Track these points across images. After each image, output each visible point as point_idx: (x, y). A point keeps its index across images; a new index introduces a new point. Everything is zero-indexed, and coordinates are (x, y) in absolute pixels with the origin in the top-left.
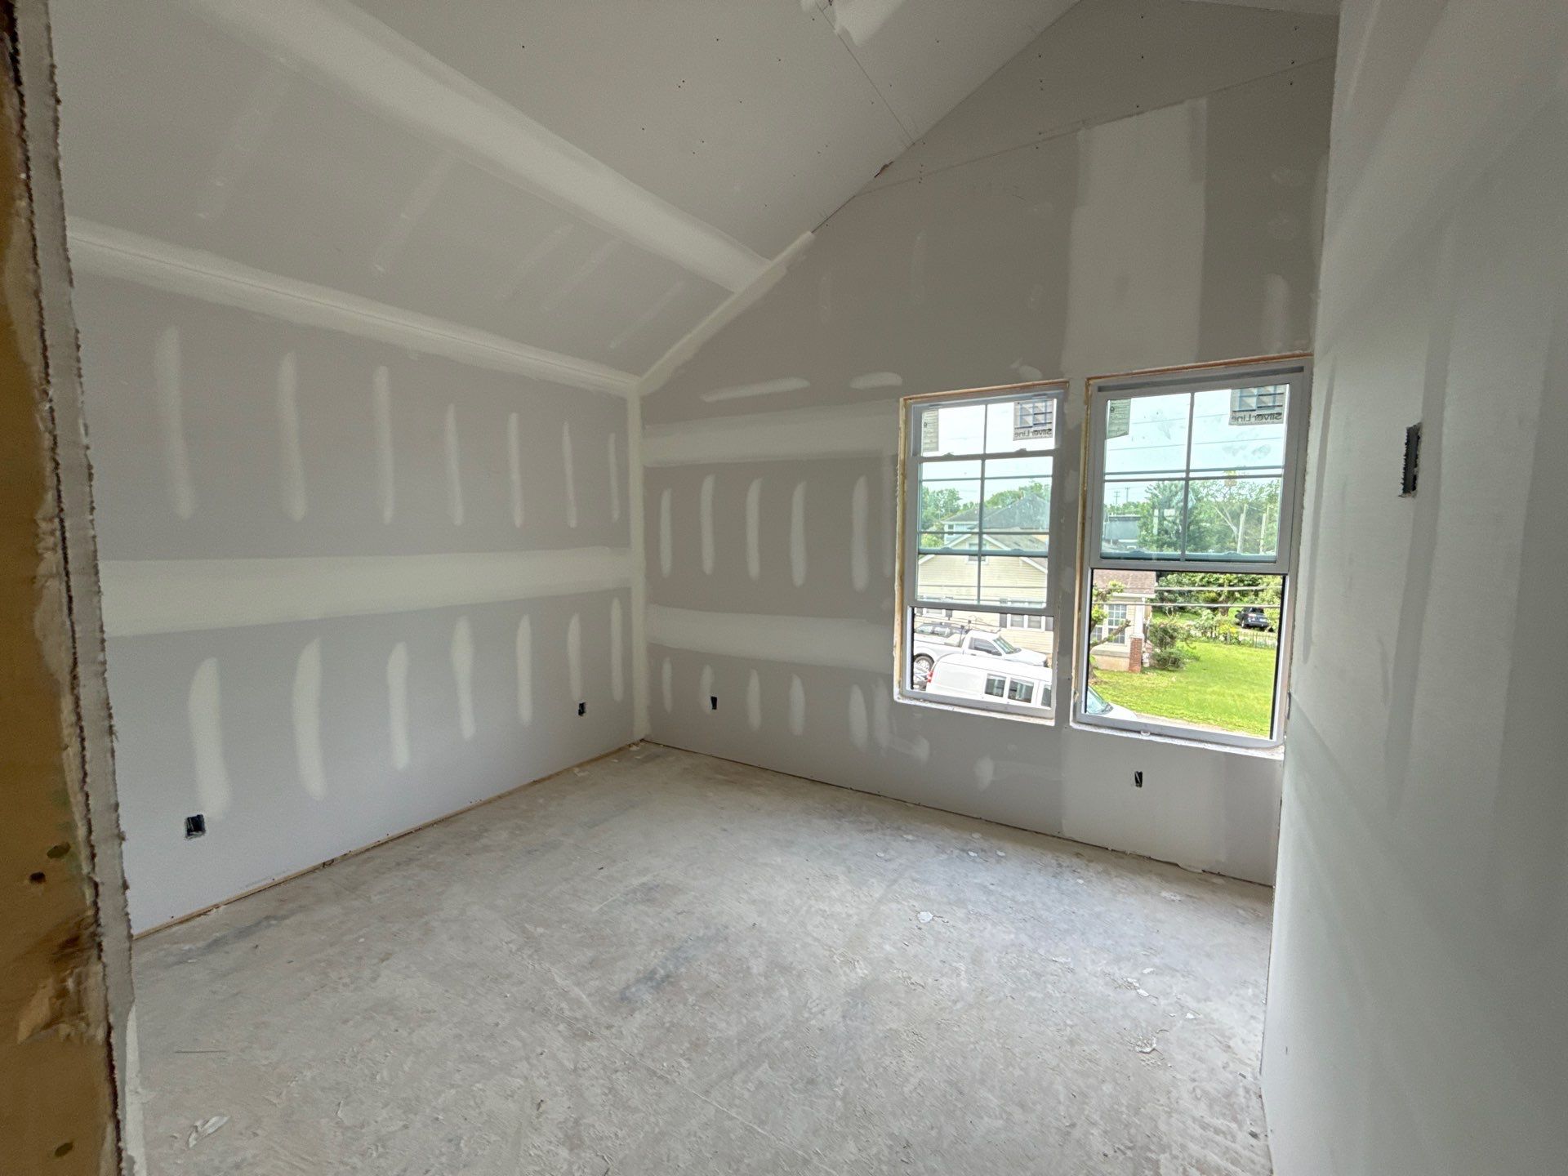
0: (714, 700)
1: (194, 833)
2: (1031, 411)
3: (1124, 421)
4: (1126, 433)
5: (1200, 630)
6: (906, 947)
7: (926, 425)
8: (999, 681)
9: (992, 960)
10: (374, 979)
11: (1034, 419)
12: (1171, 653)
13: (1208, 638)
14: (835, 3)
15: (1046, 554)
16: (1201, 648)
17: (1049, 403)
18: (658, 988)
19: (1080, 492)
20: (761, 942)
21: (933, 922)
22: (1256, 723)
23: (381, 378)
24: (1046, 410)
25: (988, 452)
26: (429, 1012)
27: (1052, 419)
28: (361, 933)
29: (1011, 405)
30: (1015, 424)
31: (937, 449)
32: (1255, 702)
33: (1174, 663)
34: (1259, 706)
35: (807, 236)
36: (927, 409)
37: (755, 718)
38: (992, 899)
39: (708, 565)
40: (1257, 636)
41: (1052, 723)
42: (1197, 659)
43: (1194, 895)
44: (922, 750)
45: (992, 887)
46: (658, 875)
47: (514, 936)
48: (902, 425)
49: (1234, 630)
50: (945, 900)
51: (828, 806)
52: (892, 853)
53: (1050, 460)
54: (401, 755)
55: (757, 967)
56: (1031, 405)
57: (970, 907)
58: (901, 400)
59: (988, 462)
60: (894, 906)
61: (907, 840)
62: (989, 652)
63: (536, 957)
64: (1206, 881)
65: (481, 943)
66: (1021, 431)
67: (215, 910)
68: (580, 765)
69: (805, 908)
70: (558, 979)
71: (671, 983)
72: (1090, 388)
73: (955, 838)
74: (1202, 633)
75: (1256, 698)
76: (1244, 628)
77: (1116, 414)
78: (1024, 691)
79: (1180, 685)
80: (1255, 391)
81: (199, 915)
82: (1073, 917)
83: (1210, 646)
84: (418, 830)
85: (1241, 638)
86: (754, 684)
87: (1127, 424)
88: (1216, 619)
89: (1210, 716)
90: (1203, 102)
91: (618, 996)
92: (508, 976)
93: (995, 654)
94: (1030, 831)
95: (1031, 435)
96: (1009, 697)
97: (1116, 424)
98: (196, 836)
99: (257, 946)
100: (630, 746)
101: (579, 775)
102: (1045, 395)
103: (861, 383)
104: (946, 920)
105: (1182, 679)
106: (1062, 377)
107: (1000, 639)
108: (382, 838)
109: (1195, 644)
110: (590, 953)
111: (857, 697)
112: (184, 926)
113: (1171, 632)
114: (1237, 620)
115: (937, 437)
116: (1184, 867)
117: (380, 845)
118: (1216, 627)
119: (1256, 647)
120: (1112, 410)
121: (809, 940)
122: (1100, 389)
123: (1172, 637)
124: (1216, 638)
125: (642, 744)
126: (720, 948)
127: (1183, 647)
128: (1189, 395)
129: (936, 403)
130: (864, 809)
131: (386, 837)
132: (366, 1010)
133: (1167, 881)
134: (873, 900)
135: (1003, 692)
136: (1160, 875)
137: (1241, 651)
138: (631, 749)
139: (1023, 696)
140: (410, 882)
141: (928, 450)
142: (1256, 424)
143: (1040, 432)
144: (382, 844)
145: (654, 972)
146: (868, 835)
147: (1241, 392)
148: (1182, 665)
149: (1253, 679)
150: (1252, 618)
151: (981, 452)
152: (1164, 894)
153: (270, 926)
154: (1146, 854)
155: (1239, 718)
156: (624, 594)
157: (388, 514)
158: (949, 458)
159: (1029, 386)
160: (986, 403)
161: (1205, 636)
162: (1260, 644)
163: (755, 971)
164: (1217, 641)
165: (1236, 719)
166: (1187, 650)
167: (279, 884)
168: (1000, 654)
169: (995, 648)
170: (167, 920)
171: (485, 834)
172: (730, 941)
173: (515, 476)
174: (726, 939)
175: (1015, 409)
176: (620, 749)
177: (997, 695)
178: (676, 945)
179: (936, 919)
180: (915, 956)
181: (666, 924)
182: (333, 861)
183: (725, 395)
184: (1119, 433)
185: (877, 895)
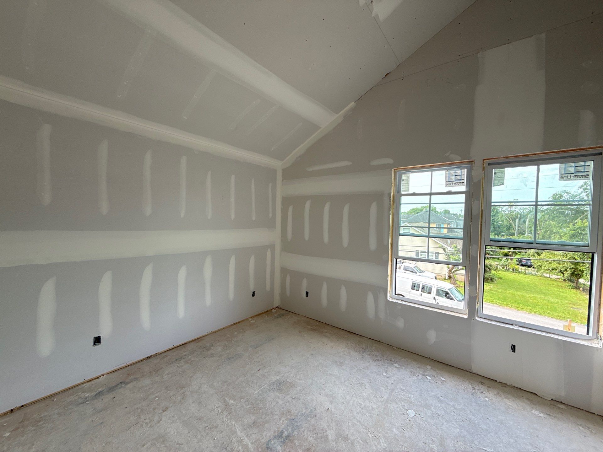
0: (307, 293)
1: (97, 343)
2: (454, 174)
3: (502, 178)
4: (503, 184)
5: (502, 266)
6: (404, 431)
7: (403, 181)
8: (417, 284)
9: (450, 445)
10: (159, 422)
11: (455, 178)
12: (490, 276)
13: (505, 270)
14: (374, 2)
15: (462, 238)
16: (502, 274)
17: (463, 171)
18: (284, 442)
19: (480, 211)
20: (332, 420)
21: (415, 416)
22: (530, 308)
23: (184, 160)
24: (461, 174)
25: (433, 192)
26: (180, 444)
27: (464, 178)
28: (157, 395)
29: (444, 172)
30: (446, 180)
31: (408, 190)
32: (529, 299)
33: (491, 280)
34: (531, 300)
35: (352, 104)
36: (404, 173)
37: (324, 301)
38: (443, 405)
39: (307, 237)
40: (527, 269)
41: (466, 317)
42: (501, 278)
43: (552, 414)
44: (400, 323)
45: (442, 398)
46: (284, 376)
47: (220, 404)
48: (393, 181)
49: (517, 267)
50: (419, 403)
51: (357, 345)
52: (390, 373)
53: (464, 196)
54: (181, 312)
55: (331, 435)
56: (454, 172)
57: (433, 410)
58: (393, 169)
59: (432, 196)
60: (395, 405)
61: (396, 367)
62: (412, 272)
63: (229, 417)
64: (555, 406)
65: (206, 406)
66: (449, 183)
67: (102, 376)
68: (251, 317)
69: (351, 402)
70: (239, 432)
71: (290, 440)
72: (485, 164)
73: (419, 368)
74: (502, 268)
75: (530, 296)
76: (521, 266)
77: (497, 175)
78: (428, 289)
79: (494, 289)
80: (573, 164)
81: (95, 379)
82: (488, 421)
83: (506, 273)
84: (186, 343)
85: (520, 270)
86: (325, 287)
87: (504, 180)
88: (508, 262)
89: (509, 304)
90: (543, 35)
91: (265, 445)
92: (217, 427)
93: (414, 273)
94: (455, 367)
95: (454, 185)
96: (422, 291)
97: (497, 180)
98: (97, 345)
99: (114, 398)
100: (272, 309)
101: (251, 322)
102: (461, 167)
103: (375, 163)
104: (422, 417)
105: (495, 287)
106: (471, 159)
107: (416, 266)
108: (171, 347)
109: (500, 272)
110: (253, 418)
111: (370, 298)
112: (89, 383)
113: (489, 267)
114: (518, 263)
115: (409, 185)
116: (541, 396)
117: (170, 350)
118: (508, 265)
119: (527, 274)
120: (495, 173)
121: (355, 422)
122: (489, 164)
123: (489, 269)
124: (509, 270)
125: (277, 309)
126: (313, 421)
127: (494, 273)
128: (536, 167)
129: (408, 171)
130: (374, 348)
131: (173, 346)
132: (153, 440)
133: (534, 404)
134: (384, 400)
135: (419, 289)
136: (528, 399)
137: (520, 276)
138: (272, 311)
139: (428, 291)
140: (180, 370)
141: (404, 191)
142: (574, 180)
143: (458, 182)
144: (171, 349)
145: (282, 433)
146: (377, 362)
147: (565, 165)
148: (495, 281)
149: (527, 288)
150: (524, 262)
151: (429, 192)
152: (533, 412)
153: (122, 387)
154: (519, 386)
155: (522, 305)
156: (272, 247)
157: (182, 214)
158: (414, 194)
159: (454, 163)
160: (432, 171)
161: (504, 269)
162: (529, 273)
163: (330, 438)
164: (509, 271)
165: (521, 306)
166: (496, 275)
167: (128, 366)
168: (416, 273)
169: (414, 270)
170: (82, 381)
171: (212, 348)
172: (317, 418)
173: (233, 200)
174: (315, 416)
175: (446, 173)
176: (268, 311)
177: (416, 290)
178: (292, 417)
179: (416, 414)
180: (410, 438)
181: (287, 404)
182: (151, 356)
183: (317, 168)
184: (499, 184)
185: (385, 397)
